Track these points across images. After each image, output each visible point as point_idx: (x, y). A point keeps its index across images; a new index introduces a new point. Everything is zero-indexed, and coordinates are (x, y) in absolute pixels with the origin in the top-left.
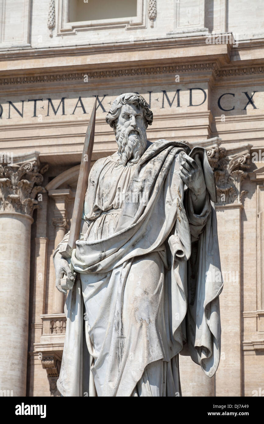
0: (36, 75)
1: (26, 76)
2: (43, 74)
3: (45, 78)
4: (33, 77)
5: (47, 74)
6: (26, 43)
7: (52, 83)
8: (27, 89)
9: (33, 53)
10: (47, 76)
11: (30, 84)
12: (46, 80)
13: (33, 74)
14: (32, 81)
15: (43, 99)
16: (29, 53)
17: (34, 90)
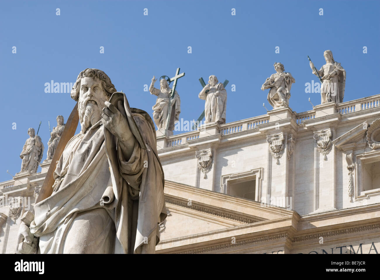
0: (340, 229)
1: (333, 230)
2: (345, 228)
3: (347, 231)
4: (338, 231)
5: (348, 228)
6: (334, 208)
7: (352, 234)
8: (334, 240)
9: (336, 213)
10: (348, 229)
11: (337, 236)
12: (347, 232)
13: (338, 228)
14: (338, 234)
15: (347, 246)
16: (334, 213)
17: (340, 240)
